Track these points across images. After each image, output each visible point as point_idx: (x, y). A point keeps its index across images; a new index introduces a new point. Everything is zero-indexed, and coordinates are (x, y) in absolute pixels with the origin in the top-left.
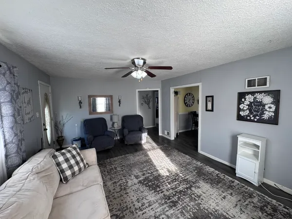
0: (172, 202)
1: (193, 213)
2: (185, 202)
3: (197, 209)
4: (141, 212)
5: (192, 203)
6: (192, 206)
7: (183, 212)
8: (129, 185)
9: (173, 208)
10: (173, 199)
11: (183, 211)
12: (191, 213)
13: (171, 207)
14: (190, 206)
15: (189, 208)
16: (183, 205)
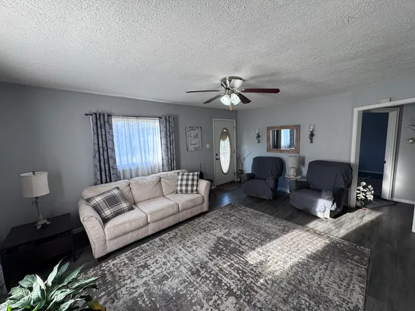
0: (198, 271)
1: (185, 295)
2: (200, 286)
3: (191, 300)
4: (181, 248)
5: (200, 295)
6: (196, 295)
7: (185, 282)
8: (212, 232)
9: (189, 273)
10: (202, 272)
11: (187, 283)
12: (185, 292)
13: (190, 269)
14: (195, 291)
15: (192, 289)
16: (195, 283)
